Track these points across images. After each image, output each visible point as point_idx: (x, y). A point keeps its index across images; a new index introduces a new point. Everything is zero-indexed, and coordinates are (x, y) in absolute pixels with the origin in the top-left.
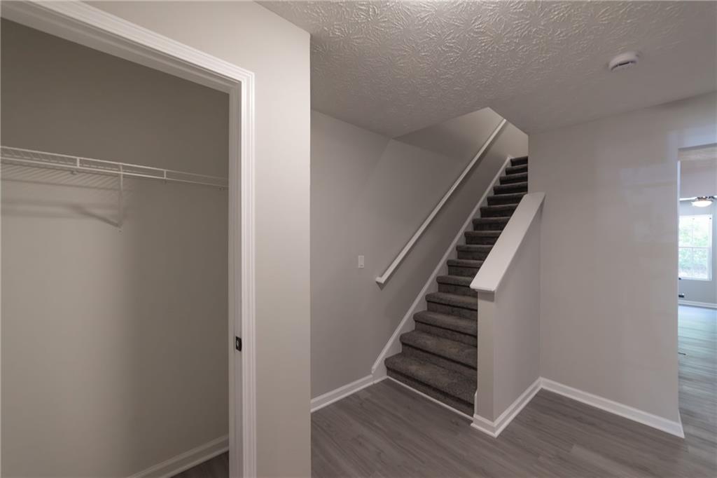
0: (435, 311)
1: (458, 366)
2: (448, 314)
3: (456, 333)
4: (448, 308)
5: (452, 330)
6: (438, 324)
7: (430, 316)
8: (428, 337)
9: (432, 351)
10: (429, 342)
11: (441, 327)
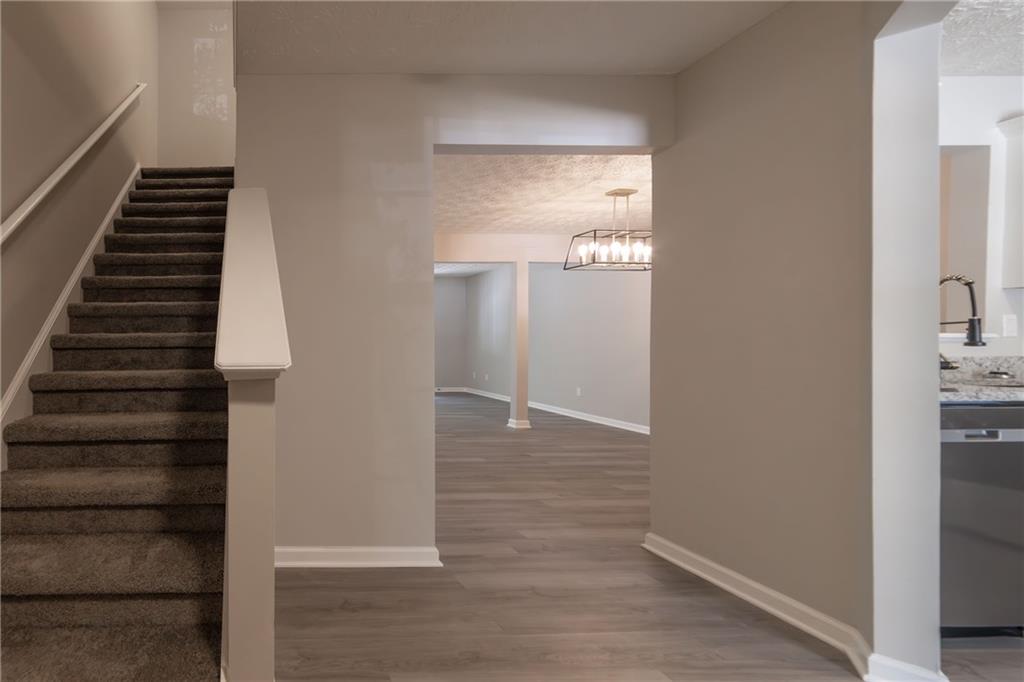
0: (33, 466)
1: (134, 604)
2: (72, 466)
3: (106, 512)
4: (70, 452)
5: (96, 507)
6: (54, 502)
7: (22, 483)
8: (27, 548)
9: (53, 590)
10: (36, 565)
11: (62, 508)
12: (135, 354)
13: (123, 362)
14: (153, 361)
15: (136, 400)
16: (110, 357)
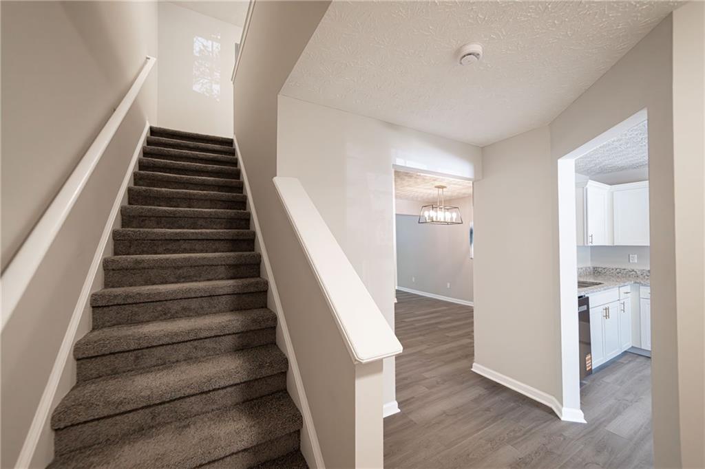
12: (185, 303)
13: (173, 312)
14: (202, 308)
15: (196, 348)
16: (160, 308)
